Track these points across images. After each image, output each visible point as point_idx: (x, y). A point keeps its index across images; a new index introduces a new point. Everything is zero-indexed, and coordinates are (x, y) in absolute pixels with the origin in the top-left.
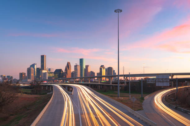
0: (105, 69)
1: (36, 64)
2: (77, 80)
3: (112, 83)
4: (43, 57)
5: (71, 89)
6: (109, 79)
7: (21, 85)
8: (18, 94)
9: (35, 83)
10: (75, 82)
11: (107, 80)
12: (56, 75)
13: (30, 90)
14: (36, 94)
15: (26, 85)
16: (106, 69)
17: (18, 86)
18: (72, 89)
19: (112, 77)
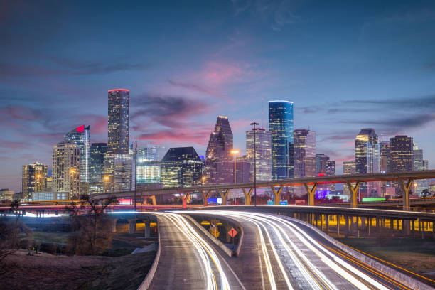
0: (378, 145)
1: (88, 128)
2: (261, 191)
3: (412, 207)
4: (116, 99)
5: (232, 233)
6: (398, 191)
7: (28, 214)
8: (17, 252)
9: (82, 207)
10: (248, 200)
11: (391, 191)
12: (172, 173)
13: (67, 235)
14: (89, 252)
15: (46, 216)
16: (381, 144)
17: (18, 219)
18: (235, 233)
19: (411, 179)
